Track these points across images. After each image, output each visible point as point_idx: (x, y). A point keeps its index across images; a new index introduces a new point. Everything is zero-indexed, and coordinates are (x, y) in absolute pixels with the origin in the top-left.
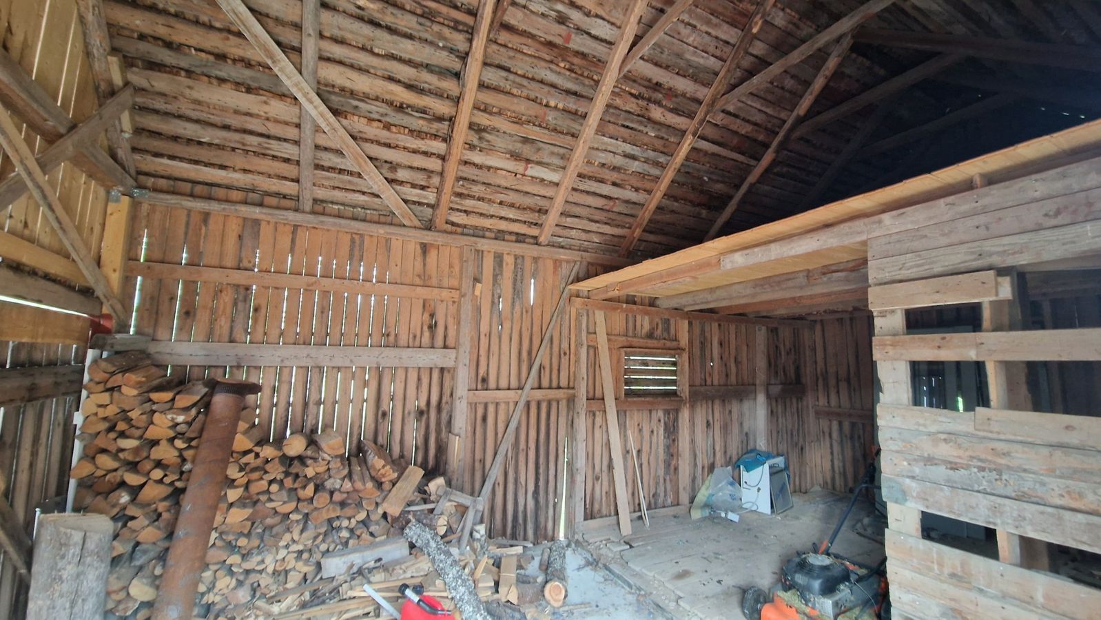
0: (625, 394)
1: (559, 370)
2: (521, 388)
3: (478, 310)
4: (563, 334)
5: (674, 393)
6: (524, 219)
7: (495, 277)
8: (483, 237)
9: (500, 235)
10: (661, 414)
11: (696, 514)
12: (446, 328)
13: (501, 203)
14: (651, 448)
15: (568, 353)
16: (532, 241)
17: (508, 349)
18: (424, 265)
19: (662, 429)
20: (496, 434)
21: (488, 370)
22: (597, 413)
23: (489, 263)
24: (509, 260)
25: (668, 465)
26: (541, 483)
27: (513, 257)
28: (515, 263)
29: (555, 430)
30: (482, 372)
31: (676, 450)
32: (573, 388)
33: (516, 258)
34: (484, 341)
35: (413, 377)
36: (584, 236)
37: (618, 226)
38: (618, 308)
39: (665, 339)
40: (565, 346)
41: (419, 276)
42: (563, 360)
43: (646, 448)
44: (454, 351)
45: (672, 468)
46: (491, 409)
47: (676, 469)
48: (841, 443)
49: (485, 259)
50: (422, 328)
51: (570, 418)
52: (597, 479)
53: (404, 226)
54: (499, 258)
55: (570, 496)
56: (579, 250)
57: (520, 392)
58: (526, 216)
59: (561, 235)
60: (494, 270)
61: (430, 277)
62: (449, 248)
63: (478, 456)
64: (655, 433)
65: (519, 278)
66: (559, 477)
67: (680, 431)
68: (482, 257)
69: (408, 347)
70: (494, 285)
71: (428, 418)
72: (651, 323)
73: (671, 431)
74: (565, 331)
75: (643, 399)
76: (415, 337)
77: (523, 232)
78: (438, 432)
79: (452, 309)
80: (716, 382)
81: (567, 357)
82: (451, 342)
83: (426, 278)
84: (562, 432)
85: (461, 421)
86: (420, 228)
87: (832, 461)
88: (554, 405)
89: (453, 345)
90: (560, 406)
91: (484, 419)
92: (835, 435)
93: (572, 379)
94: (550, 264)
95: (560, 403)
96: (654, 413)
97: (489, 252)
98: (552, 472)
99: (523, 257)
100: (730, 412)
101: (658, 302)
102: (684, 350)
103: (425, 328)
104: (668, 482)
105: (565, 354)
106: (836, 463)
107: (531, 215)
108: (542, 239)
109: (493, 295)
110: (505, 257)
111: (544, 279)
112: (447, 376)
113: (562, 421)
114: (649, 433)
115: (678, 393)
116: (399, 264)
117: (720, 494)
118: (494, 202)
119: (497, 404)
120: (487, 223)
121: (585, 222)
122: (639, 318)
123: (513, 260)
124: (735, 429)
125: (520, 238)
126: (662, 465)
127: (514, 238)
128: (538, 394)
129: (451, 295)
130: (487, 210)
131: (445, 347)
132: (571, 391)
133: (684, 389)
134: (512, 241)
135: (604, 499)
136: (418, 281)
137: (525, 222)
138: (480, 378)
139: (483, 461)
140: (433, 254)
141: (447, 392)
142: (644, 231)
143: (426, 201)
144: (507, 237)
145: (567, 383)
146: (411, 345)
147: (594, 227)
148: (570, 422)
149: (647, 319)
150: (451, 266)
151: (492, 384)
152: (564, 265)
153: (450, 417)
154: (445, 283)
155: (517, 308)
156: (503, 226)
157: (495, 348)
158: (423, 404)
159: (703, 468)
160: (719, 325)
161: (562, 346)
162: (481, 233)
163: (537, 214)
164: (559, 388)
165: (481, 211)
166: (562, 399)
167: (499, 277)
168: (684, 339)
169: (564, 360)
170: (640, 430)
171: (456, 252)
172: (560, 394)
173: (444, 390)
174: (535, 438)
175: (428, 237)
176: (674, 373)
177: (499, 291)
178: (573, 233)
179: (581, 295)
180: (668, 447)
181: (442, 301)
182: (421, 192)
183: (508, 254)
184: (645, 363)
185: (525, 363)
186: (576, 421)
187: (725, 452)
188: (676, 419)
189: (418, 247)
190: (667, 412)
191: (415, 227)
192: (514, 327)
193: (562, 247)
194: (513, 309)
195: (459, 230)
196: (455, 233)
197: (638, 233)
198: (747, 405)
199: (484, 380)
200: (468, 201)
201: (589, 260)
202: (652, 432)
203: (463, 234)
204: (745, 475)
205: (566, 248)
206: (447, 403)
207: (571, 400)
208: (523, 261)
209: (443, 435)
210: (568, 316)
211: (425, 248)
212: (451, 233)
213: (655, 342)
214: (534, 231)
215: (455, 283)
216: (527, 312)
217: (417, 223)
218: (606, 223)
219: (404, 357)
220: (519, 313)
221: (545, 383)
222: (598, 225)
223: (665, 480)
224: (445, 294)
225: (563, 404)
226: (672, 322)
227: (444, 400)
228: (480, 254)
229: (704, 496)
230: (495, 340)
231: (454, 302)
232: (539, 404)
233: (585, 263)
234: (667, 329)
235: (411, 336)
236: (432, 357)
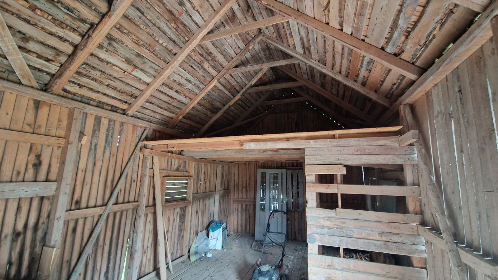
0: (165, 202)
1: (129, 191)
2: (105, 205)
3: (79, 154)
4: (134, 170)
5: (184, 199)
6: (119, 98)
7: (94, 131)
8: (88, 104)
9: (100, 105)
10: (179, 210)
11: (193, 259)
12: (50, 165)
13: (107, 86)
14: (173, 228)
15: (136, 181)
16: (121, 112)
17: (98, 180)
18: (36, 117)
19: (178, 218)
20: (82, 239)
21: (81, 195)
22: (149, 214)
23: (90, 122)
24: (105, 122)
25: (179, 235)
26: (111, 265)
27: (108, 120)
28: (109, 124)
29: (124, 229)
30: (76, 197)
31: (183, 227)
32: (137, 201)
33: (110, 120)
34: (80, 175)
35: (12, 207)
36: (152, 114)
37: (171, 112)
38: (166, 156)
39: (183, 171)
40: (135, 176)
41: (29, 125)
42: (132, 185)
43: (170, 229)
44: (56, 183)
45: (181, 236)
46: (81, 222)
47: (183, 237)
48: (242, 213)
49: (87, 119)
50: (27, 166)
51: (133, 220)
52: (145, 252)
53: (20, 83)
54: (98, 120)
55: (129, 268)
56: (148, 121)
57: (104, 207)
58: (122, 96)
59: (140, 111)
60: (94, 127)
61: (40, 127)
62: (59, 107)
63: (66, 258)
64: (175, 220)
65: (110, 134)
66: (122, 258)
67: (186, 217)
68: (86, 117)
69: (11, 182)
70: (92, 137)
71: (25, 238)
72: (178, 163)
73: (183, 218)
74: (136, 168)
75: (173, 203)
76: (19, 173)
77: (117, 106)
78: (33, 247)
79: (58, 153)
80: (201, 192)
81: (135, 183)
82: (53, 176)
83: (36, 127)
84: (128, 230)
85: (56, 236)
86: (37, 89)
87: (238, 221)
88: (125, 213)
89: (54, 179)
90: (128, 213)
91: (74, 230)
92: (240, 210)
93: (137, 196)
94: (131, 127)
95: (128, 211)
96: (176, 210)
97: (91, 114)
98: (119, 255)
99: (115, 121)
100: (206, 204)
101: (183, 153)
102: (192, 176)
103: (30, 166)
104: (179, 245)
105: (134, 181)
106: (239, 221)
107: (126, 97)
108: (130, 112)
109: (91, 144)
110: (103, 119)
111: (126, 136)
112: (46, 203)
113: (129, 222)
114: (172, 221)
115: (187, 198)
116: (10, 113)
117: (202, 245)
118: (103, 84)
119: (86, 218)
120: (93, 95)
121: (156, 107)
122: (173, 160)
123: (108, 122)
124: (207, 212)
125: (114, 109)
126: (177, 236)
127: (110, 108)
128: (117, 208)
129: (58, 142)
130: (97, 88)
131: (47, 180)
132: (136, 203)
133: (190, 196)
134: (108, 110)
135: (147, 263)
136: (27, 129)
137: (120, 100)
138: (74, 201)
139: (69, 262)
140: (44, 111)
141: (44, 214)
142: (184, 117)
143: (47, 70)
144: (105, 107)
145: (133, 199)
146: (14, 180)
147: (160, 110)
148: (133, 222)
149: (177, 160)
150: (60, 121)
151: (83, 204)
152: (139, 129)
153: (45, 234)
154: (53, 132)
155: (107, 153)
156: (105, 99)
157: (88, 179)
158: (20, 227)
159: (193, 233)
160: (205, 164)
161: (133, 177)
162: (86, 101)
163: (130, 97)
164: (129, 202)
165: (92, 87)
166: (129, 209)
167: (97, 132)
168: (192, 171)
169: (134, 185)
170: (169, 220)
171: (65, 112)
172: (130, 206)
173: (42, 214)
174: (110, 236)
175: (43, 97)
176: (186, 188)
177: (96, 141)
178: (147, 112)
179: (148, 147)
180: (180, 226)
181: (49, 146)
182: (46, 63)
183: (105, 118)
184: (174, 184)
185: (109, 188)
186: (138, 221)
187: (202, 224)
188: (185, 212)
189: (31, 103)
190: (181, 208)
191: (32, 87)
192: (103, 165)
193: (139, 118)
194: (104, 153)
195: (70, 96)
196: (66, 97)
197: (181, 117)
198: (212, 200)
199: (78, 202)
200: (84, 79)
201: (154, 128)
202: (174, 220)
203: (72, 99)
204: (211, 234)
205: (140, 119)
206: (43, 223)
207: (136, 210)
208: (115, 123)
209: (38, 249)
210: (138, 159)
211: (37, 104)
212: (63, 97)
213: (180, 173)
214: (125, 107)
215: (62, 133)
216: (113, 155)
217: (35, 84)
218: (166, 110)
219: (7, 191)
220: (108, 156)
221: (120, 200)
222: (162, 110)
223: (177, 244)
224: (53, 140)
225: (130, 213)
226: (187, 163)
227: (41, 221)
228: (85, 115)
229: (194, 247)
230: (89, 174)
231: (60, 147)
232: (115, 214)
233: (152, 130)
234: (185, 166)
235: (15, 173)
236: (35, 189)
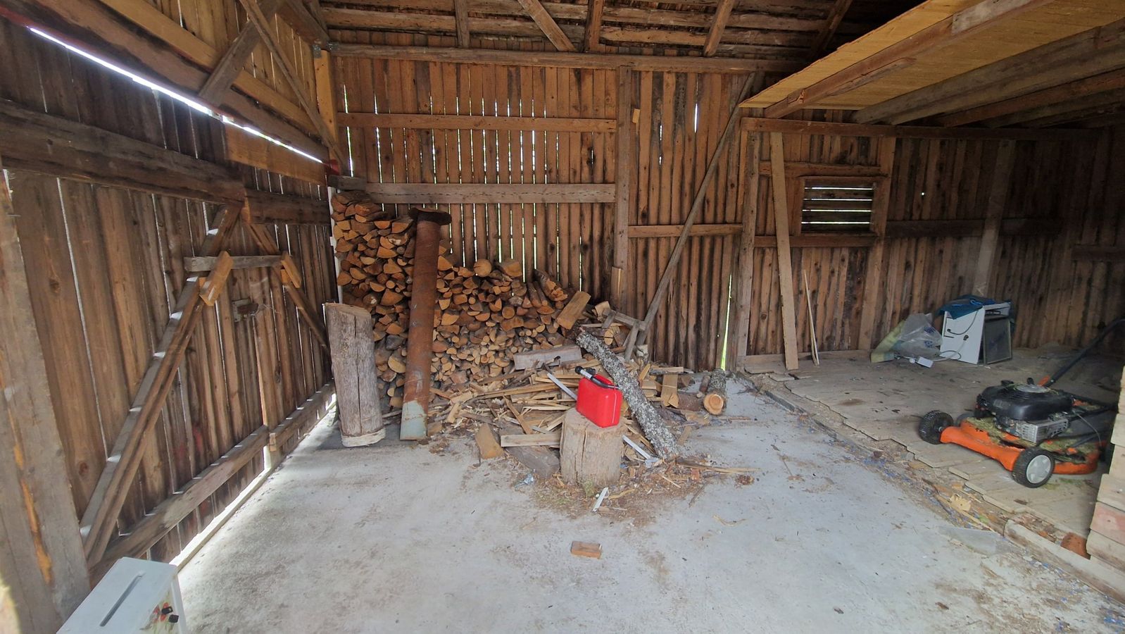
0: (802, 230)
1: (725, 204)
2: (682, 223)
3: (637, 140)
4: (731, 164)
5: (866, 228)
6: (686, 25)
7: (654, 101)
8: (641, 54)
9: (659, 50)
10: (846, 253)
11: (877, 358)
12: (605, 161)
13: (660, 7)
14: (829, 289)
15: (736, 185)
16: (696, 53)
17: (669, 182)
18: (580, 95)
19: (845, 269)
20: (658, 269)
21: (648, 205)
22: (768, 250)
23: (647, 84)
24: (670, 80)
25: (848, 308)
26: (703, 318)
27: (674, 75)
28: (677, 82)
29: (719, 267)
30: (642, 206)
31: (860, 293)
32: (741, 223)
33: (678, 75)
34: (644, 174)
35: (575, 212)
36: (761, 38)
39: (860, 164)
40: (733, 176)
41: (575, 107)
42: (730, 193)
43: (823, 288)
44: (613, 185)
45: (854, 311)
46: (652, 244)
47: (859, 313)
48: (1105, 292)
49: (642, 81)
50: (581, 163)
51: (736, 255)
52: (763, 317)
53: (557, 51)
54: (658, 79)
55: (733, 332)
56: (755, 58)
57: (681, 227)
58: (689, 19)
59: (733, 40)
60: (653, 93)
61: (586, 108)
62: (603, 72)
63: (640, 289)
64: (836, 273)
65: (681, 101)
66: (721, 314)
67: (869, 272)
68: (640, 79)
69: (570, 183)
70: (653, 111)
71: (592, 253)
72: (842, 145)
73: (857, 274)
74: (734, 160)
75: (824, 235)
76: (575, 172)
77: (686, 42)
78: (602, 265)
79: (611, 141)
80: (926, 216)
81: (735, 189)
82: (610, 177)
83: (583, 109)
84: (726, 270)
85: (623, 253)
86: (573, 52)
87: (1085, 314)
88: (719, 241)
89: (612, 180)
90: (725, 243)
91: (646, 254)
92: (1098, 282)
93: (739, 213)
94: (717, 80)
95: (726, 239)
96: (837, 253)
97: (647, 72)
98: (714, 308)
99: (686, 74)
100: (941, 252)
101: (856, 116)
102: (886, 176)
103: (585, 163)
104: (847, 326)
105: (732, 186)
106: (1090, 315)
107: (696, 18)
108: (709, 49)
109: (652, 123)
110: (666, 76)
111: (710, 99)
112: (608, 212)
113: (727, 258)
114: (828, 274)
115: (872, 229)
116: (555, 96)
117: (913, 340)
118: (652, 7)
119: (658, 239)
120: (644, 36)
121: (764, 17)
123: (674, 79)
125: (683, 50)
126: (841, 308)
127: (675, 52)
128: (701, 230)
129: (607, 126)
130: (644, 19)
131: (605, 182)
132: (738, 226)
134: (674, 56)
135: (770, 337)
136: (575, 113)
137: (688, 29)
138: (640, 214)
139: (645, 294)
140: (588, 81)
141: (608, 228)
143: (577, 17)
144: (668, 51)
145: (733, 219)
146: (572, 181)
147: (775, 23)
148: (735, 260)
150: (607, 93)
151: (653, 219)
152: (735, 80)
153: (613, 252)
154: (602, 113)
155: (679, 137)
156: (663, 37)
157: (655, 182)
158: (586, 238)
159: (894, 313)
161: (729, 177)
162: (638, 50)
163: (703, 16)
164: (724, 222)
165: (636, 21)
166: (727, 235)
167: (659, 102)
169: (732, 192)
170: (818, 270)
171: (611, 75)
172: (725, 229)
173: (606, 226)
174: (697, 274)
175: (582, 61)
177: (659, 118)
178: (748, 36)
179: (754, 114)
180: (850, 290)
181: (599, 133)
182: (572, 6)
183: (669, 72)
184: (830, 194)
185: (687, 196)
186: (742, 258)
187: (926, 298)
188: (865, 260)
189: (572, 74)
190: (854, 251)
191: (568, 51)
192: (675, 158)
193: (733, 57)
194: (674, 137)
195: (614, 49)
196: (610, 53)
199: (645, 216)
200: (622, 10)
201: (766, 69)
202: (833, 272)
203: (618, 53)
204: (949, 323)
205: (738, 58)
206: (609, 238)
207: (738, 237)
208: (686, 80)
209: (607, 268)
210: (737, 142)
211: (579, 75)
212: (606, 53)
213: (848, 167)
214: (699, 40)
215: (611, 111)
216: (690, 140)
217: (569, 46)
219: (566, 193)
220: (680, 142)
221: (709, 217)
223: (843, 324)
224: (602, 125)
225: (729, 239)
226: (873, 143)
227: (606, 235)
228: (637, 75)
229: (890, 342)
230: (655, 173)
231: (611, 133)
232: (702, 239)
233: (762, 74)
234: (865, 150)
235: (571, 172)
236: (592, 192)
